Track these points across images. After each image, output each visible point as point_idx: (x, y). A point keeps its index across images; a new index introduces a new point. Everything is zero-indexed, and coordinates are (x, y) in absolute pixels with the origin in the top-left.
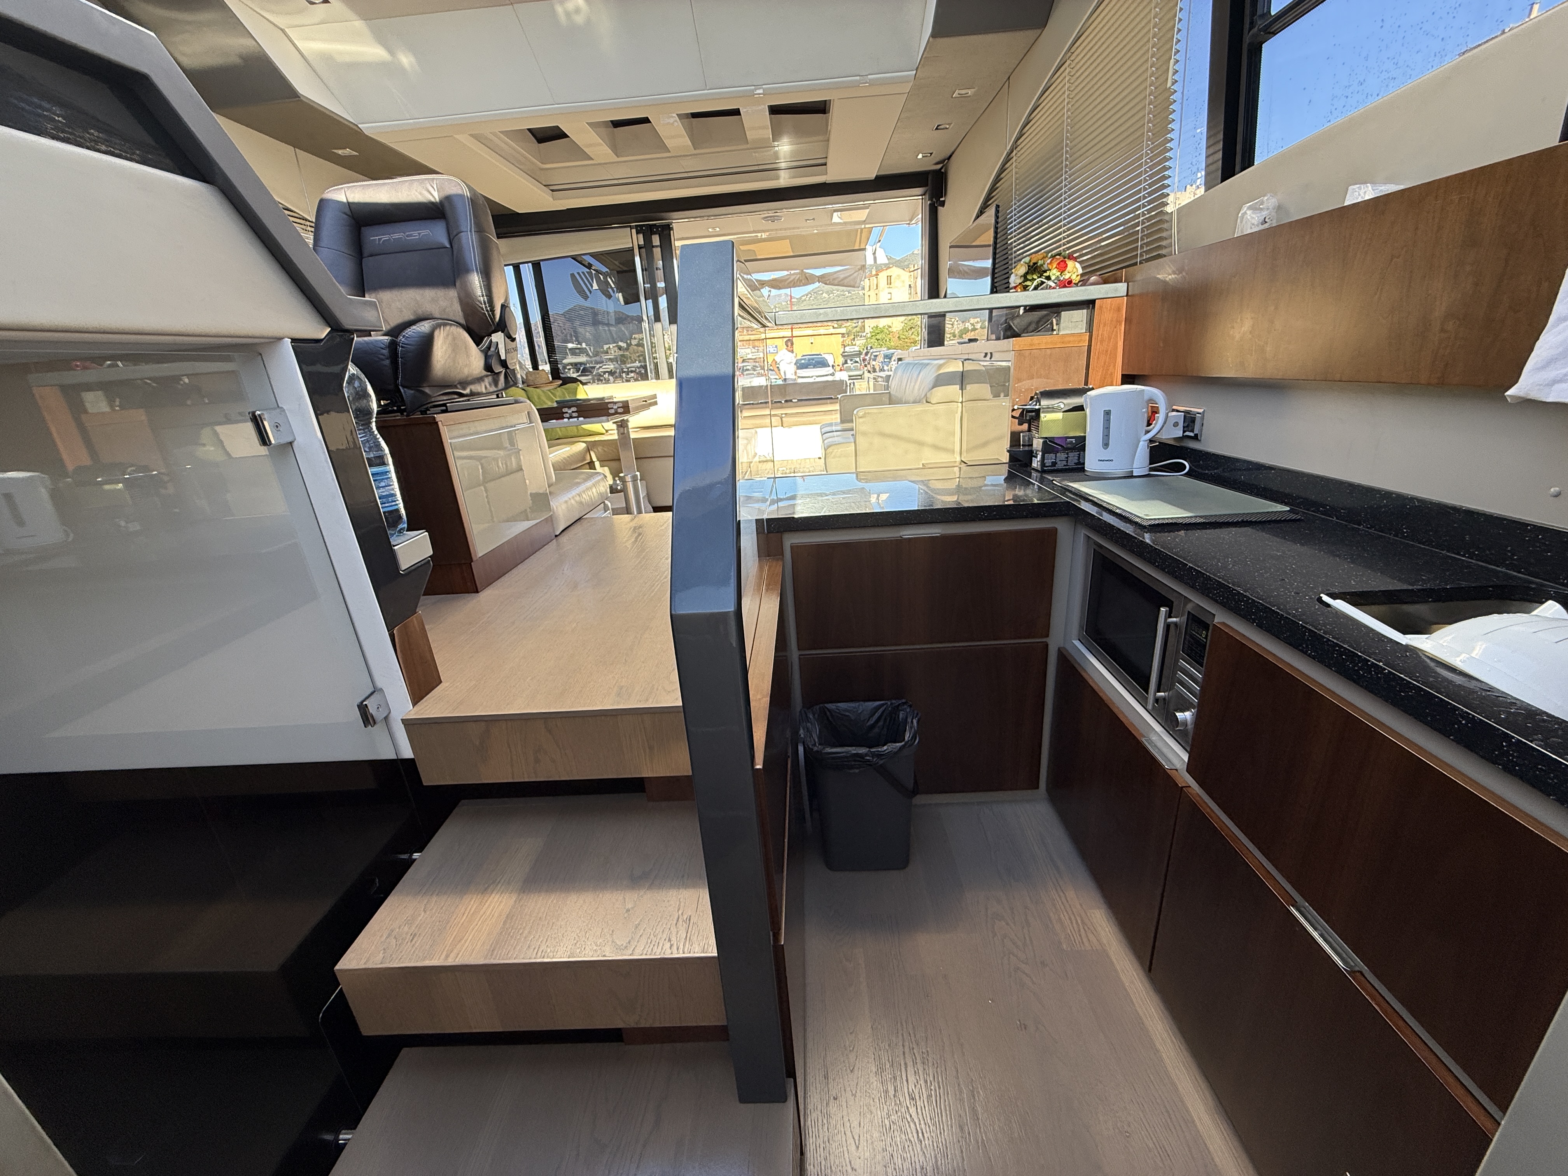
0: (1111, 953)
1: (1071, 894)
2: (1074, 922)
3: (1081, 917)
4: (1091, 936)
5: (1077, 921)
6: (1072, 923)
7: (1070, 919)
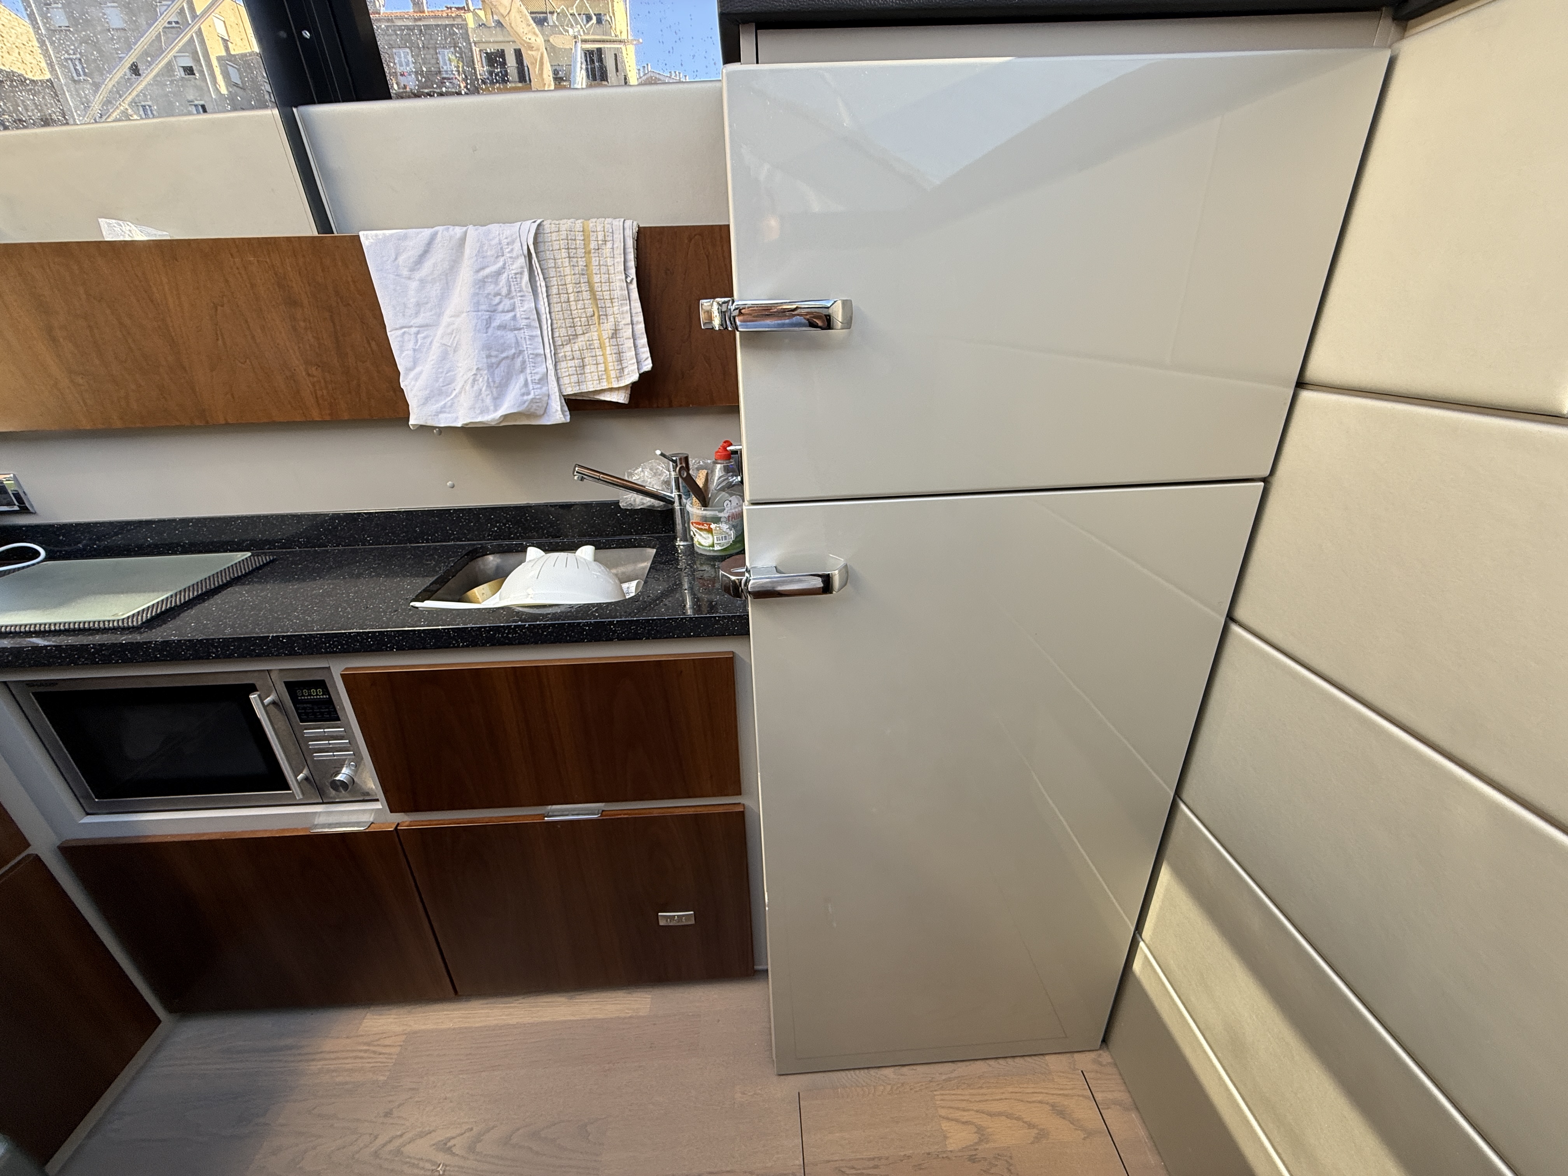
0: (416, 1027)
1: (328, 1045)
2: (362, 1054)
3: (360, 1044)
4: (387, 1042)
5: (361, 1051)
6: (362, 1058)
7: (356, 1058)
